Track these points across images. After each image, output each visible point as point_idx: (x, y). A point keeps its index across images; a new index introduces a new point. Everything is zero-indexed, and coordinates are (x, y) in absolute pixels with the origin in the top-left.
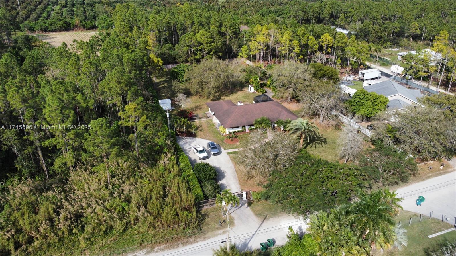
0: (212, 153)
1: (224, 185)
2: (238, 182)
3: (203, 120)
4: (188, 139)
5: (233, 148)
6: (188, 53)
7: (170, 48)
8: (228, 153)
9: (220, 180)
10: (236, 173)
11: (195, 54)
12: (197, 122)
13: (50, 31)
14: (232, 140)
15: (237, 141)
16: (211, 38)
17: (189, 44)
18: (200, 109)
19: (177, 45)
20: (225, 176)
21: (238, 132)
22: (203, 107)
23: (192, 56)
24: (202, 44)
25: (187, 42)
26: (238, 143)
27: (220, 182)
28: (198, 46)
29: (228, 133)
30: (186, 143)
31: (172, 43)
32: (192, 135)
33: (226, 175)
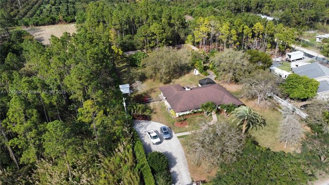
0: (165, 137)
1: (175, 172)
2: (188, 169)
3: (157, 103)
4: (144, 123)
5: (183, 132)
6: (144, 42)
7: (130, 38)
8: (178, 137)
9: (172, 167)
10: (186, 159)
11: (150, 43)
12: (151, 105)
13: (40, 25)
14: (182, 123)
15: (186, 124)
16: (163, 29)
17: (145, 35)
18: (154, 92)
19: (135, 36)
20: (176, 163)
21: (187, 114)
22: (156, 89)
23: (147, 44)
24: (155, 34)
25: (143, 33)
26: (187, 127)
27: (172, 170)
28: (152, 36)
29: (177, 116)
30: (142, 127)
31: (131, 34)
32: (147, 118)
33: (177, 161)
